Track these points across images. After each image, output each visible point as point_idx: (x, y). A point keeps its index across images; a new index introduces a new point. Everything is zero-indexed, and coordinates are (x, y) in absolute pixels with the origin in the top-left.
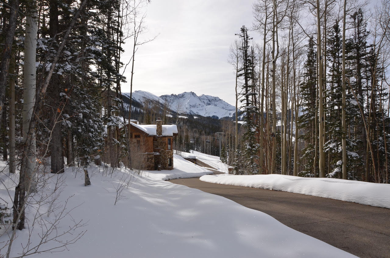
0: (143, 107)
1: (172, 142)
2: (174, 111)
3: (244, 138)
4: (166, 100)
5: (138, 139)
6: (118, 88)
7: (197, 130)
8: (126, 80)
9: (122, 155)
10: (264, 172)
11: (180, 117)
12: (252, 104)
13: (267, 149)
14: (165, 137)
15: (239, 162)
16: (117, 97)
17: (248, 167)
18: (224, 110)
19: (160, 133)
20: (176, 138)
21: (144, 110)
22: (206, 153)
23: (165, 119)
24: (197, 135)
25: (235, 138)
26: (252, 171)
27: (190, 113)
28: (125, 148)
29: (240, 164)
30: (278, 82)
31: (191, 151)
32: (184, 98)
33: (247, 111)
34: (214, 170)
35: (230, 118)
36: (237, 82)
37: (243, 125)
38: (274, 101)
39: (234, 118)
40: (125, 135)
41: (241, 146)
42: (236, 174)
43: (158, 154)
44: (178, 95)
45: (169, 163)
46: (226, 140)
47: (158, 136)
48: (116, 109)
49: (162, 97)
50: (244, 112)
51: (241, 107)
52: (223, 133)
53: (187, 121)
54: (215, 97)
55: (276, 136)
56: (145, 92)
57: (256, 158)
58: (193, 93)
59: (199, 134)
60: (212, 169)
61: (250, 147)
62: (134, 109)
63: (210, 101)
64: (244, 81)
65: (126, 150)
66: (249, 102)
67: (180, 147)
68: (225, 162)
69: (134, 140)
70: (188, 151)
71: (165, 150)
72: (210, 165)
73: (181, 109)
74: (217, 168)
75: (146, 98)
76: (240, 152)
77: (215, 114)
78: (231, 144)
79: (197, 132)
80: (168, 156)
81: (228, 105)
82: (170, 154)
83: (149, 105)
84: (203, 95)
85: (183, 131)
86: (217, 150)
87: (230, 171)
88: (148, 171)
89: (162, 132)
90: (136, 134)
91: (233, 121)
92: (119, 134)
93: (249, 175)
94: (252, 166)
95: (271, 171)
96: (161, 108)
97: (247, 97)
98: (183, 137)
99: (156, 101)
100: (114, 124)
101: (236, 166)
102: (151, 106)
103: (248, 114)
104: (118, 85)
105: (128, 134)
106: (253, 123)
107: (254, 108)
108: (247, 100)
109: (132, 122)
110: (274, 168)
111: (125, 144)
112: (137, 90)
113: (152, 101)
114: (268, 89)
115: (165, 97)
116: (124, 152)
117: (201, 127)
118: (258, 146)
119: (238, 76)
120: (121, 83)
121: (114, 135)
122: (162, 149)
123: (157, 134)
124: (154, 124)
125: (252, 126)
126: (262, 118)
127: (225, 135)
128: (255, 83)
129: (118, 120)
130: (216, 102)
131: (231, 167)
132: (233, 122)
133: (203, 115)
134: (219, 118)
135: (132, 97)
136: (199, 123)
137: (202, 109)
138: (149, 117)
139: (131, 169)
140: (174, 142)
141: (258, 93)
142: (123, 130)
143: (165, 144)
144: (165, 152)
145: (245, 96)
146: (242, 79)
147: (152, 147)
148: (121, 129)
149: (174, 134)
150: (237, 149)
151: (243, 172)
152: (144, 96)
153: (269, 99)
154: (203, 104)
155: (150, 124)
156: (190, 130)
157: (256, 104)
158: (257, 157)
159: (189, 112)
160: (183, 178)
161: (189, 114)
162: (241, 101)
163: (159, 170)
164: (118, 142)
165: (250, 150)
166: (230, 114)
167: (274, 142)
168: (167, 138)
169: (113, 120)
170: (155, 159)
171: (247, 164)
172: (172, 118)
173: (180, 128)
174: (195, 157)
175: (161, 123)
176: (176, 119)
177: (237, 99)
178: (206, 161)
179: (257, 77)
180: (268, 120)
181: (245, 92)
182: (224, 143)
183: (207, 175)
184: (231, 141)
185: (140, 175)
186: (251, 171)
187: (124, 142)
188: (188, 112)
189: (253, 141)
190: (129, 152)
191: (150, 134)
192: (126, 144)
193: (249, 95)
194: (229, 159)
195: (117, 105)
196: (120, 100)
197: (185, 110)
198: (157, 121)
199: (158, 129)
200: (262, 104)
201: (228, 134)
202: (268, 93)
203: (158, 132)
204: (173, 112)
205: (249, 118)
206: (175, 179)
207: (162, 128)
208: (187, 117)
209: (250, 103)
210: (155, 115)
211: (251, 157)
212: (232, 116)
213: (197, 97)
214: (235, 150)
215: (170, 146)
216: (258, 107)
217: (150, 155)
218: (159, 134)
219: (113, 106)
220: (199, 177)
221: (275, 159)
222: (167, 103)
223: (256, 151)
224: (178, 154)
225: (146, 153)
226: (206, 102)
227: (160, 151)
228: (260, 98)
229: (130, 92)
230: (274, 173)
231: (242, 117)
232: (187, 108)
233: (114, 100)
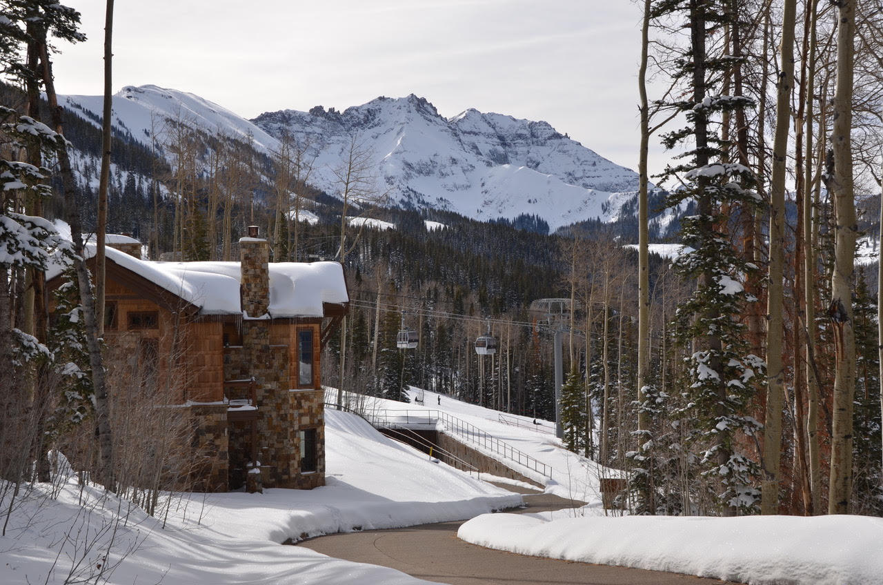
0: (168, 170)
1: (317, 350)
2: (328, 192)
3: (683, 328)
4: (286, 138)
5: (148, 333)
6: (39, 70)
7: (441, 290)
8: (81, 28)
9: (61, 416)
10: (791, 505)
11: (356, 221)
12: (724, 155)
13: (800, 384)
14: (284, 321)
15: (654, 448)
16: (35, 113)
17: (705, 477)
18: (576, 188)
19: (259, 303)
20: (335, 326)
21: (172, 185)
22: (486, 404)
23: (284, 234)
24: (441, 314)
25: (633, 329)
26: (728, 497)
27: (408, 204)
28: (79, 380)
29: (663, 460)
30: (868, 34)
31: (413, 392)
32: (376, 130)
33: (697, 192)
34: (527, 486)
35: (605, 226)
36: (646, 42)
37: (678, 261)
38: (843, 135)
39: (628, 227)
40: (80, 313)
41: (664, 365)
42: (640, 512)
43: (247, 407)
44: (348, 112)
45: (303, 454)
46: (588, 340)
47: (246, 317)
48: (31, 179)
49: (266, 120)
50: (680, 195)
51: (670, 172)
52: (570, 303)
53: (394, 241)
54: (532, 125)
55: (850, 315)
56: (181, 96)
57: (745, 427)
58: (423, 101)
59: (451, 308)
60: (520, 483)
61: (714, 375)
62: (121, 179)
63: (504, 144)
64: (684, 40)
65: (84, 387)
66: (710, 145)
67: (357, 371)
68: (583, 446)
69: (128, 339)
70: (397, 394)
71: (285, 386)
72: (506, 462)
73: (361, 185)
74: (543, 480)
75: (182, 125)
76: (659, 400)
77: (530, 210)
78: (613, 356)
79: (443, 296)
80: (301, 415)
81: (596, 161)
82: (310, 408)
83: (197, 161)
84: (473, 110)
85: (371, 295)
86: (542, 389)
87: (612, 495)
88: (201, 495)
89: (270, 297)
90: (134, 308)
91: (621, 242)
92: (52, 308)
93: (706, 514)
94: (724, 470)
95: (831, 499)
96: (264, 178)
97: (701, 120)
98: (373, 321)
99: (236, 142)
100: (19, 256)
101: (642, 470)
102: (208, 168)
103: (706, 202)
104: (38, 48)
105: (93, 306)
106: (730, 252)
107: (735, 173)
108: (702, 135)
109: (117, 246)
110: (845, 485)
111: (81, 360)
112: (137, 86)
113: (214, 143)
114: (812, 73)
115: (282, 122)
116: (73, 399)
117: (461, 274)
118: (755, 369)
119: (657, 13)
120: (51, 39)
121: (18, 313)
122: (268, 380)
123: (242, 309)
124: (228, 260)
125: (726, 267)
126: (777, 228)
127: (579, 315)
128: (743, 46)
129: (42, 237)
130: (534, 149)
131: (613, 474)
132: (620, 249)
133: (472, 215)
134: (553, 229)
135: (114, 122)
136: (450, 252)
137: (466, 183)
138: (200, 223)
139: (110, 488)
140: (328, 349)
141: (755, 97)
142: (70, 290)
143: (286, 358)
144: (285, 400)
145: (688, 116)
146: (676, 27)
147: (220, 372)
148: (58, 280)
149: (328, 307)
150: (646, 382)
151: (676, 497)
152: (173, 117)
153: (816, 127)
154: (472, 158)
155: (205, 257)
156: (405, 289)
157: (746, 154)
158: (751, 424)
159: (400, 197)
160: (376, 530)
161: (401, 206)
162: (670, 142)
163: (252, 490)
164: (43, 347)
165: (714, 388)
166: (605, 208)
167: (844, 349)
168: (293, 329)
169: (14, 237)
170: (231, 434)
171: (698, 461)
172: (316, 227)
173: (358, 277)
174: (431, 422)
175: (266, 254)
176: (337, 232)
177: (646, 133)
178: (488, 444)
179: (754, 12)
180: (809, 236)
181: (690, 95)
182: (575, 349)
183: (494, 511)
184: (613, 342)
185: (156, 516)
186: (722, 495)
187: (74, 350)
188: (397, 197)
189: (731, 341)
190: (102, 397)
191: (206, 308)
192: (88, 362)
193: (713, 108)
194: (601, 435)
195: (35, 160)
196: (52, 133)
197: (382, 189)
198: (244, 245)
199: (249, 285)
200: (780, 155)
201: (597, 309)
202: (812, 96)
203: (246, 299)
204: (322, 197)
205: (710, 229)
206: (334, 534)
207: (268, 279)
208: (391, 225)
209: (713, 152)
210: (233, 214)
211: (721, 426)
212: (614, 220)
213: (438, 120)
214: (632, 387)
215: (309, 367)
216: (756, 171)
217: (206, 411)
218: (252, 307)
219: (11, 163)
220: (455, 526)
221: (847, 437)
222: (292, 154)
223: (746, 392)
224: (347, 408)
225: (189, 404)
226: (485, 146)
227: (260, 394)
228: (767, 126)
229: (102, 93)
230: (843, 508)
231: (666, 220)
232: (389, 180)
233: (16, 134)
